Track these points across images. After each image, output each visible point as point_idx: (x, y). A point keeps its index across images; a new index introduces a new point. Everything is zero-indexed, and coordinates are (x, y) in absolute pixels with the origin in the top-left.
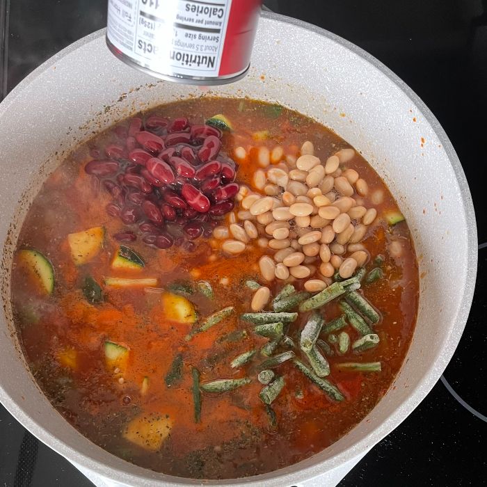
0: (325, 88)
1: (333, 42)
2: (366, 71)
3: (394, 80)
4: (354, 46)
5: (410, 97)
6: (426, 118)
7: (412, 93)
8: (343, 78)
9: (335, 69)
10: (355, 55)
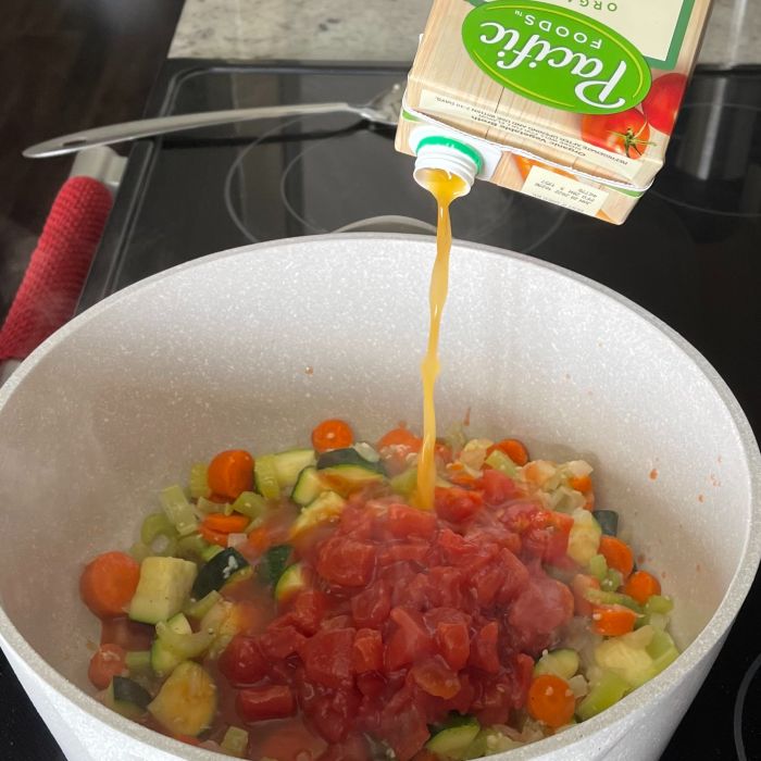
0: (551, 347)
8: (574, 326)
9: (562, 314)
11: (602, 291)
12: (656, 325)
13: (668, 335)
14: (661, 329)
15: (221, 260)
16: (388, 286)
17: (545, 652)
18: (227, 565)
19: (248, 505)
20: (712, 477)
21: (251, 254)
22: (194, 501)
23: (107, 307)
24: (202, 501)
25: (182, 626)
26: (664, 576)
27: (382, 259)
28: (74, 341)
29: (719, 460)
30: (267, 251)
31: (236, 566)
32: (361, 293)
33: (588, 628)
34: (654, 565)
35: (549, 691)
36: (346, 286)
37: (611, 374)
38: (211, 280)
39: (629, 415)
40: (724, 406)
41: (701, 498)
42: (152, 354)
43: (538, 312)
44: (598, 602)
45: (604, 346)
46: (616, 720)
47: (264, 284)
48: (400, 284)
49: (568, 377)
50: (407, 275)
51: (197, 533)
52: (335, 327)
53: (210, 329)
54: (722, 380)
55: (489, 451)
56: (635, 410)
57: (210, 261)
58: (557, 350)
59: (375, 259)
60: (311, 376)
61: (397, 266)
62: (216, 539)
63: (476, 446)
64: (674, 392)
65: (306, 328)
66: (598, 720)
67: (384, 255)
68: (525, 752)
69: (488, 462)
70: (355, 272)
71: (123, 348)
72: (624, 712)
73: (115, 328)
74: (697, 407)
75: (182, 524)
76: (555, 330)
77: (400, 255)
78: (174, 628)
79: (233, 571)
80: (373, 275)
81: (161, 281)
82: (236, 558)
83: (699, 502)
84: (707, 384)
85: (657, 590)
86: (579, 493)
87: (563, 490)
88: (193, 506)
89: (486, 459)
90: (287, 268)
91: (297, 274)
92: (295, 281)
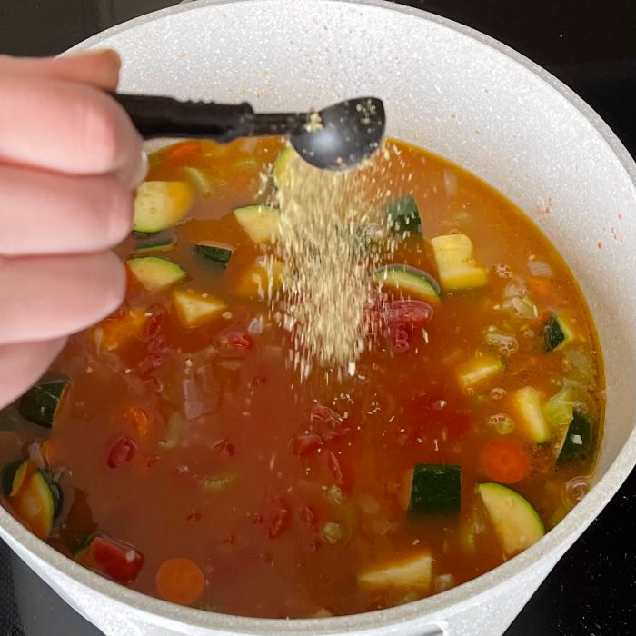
0: (435, 89)
1: (439, 26)
2: (489, 59)
3: (529, 68)
4: (469, 29)
5: (554, 87)
6: (581, 111)
7: (557, 81)
8: (458, 73)
9: (446, 61)
10: (471, 40)
11: (486, 42)
12: (545, 79)
13: (559, 90)
14: (551, 83)
16: (267, 41)
20: (612, 230)
27: (260, 17)
29: (619, 217)
32: (240, 50)
36: (225, 45)
37: (498, 117)
39: (518, 155)
40: (623, 169)
41: (600, 246)
43: (420, 58)
45: (490, 92)
46: (571, 533)
47: (145, 55)
48: (279, 39)
49: (453, 116)
50: (285, 30)
54: (618, 140)
56: (524, 152)
58: (441, 92)
59: (253, 18)
61: (275, 22)
64: (566, 143)
65: (188, 87)
66: (555, 535)
68: (494, 577)
72: (577, 524)
74: (593, 162)
76: (439, 76)
80: (252, 33)
83: (598, 249)
84: (604, 145)
90: (166, 37)
91: (176, 41)
92: (175, 48)
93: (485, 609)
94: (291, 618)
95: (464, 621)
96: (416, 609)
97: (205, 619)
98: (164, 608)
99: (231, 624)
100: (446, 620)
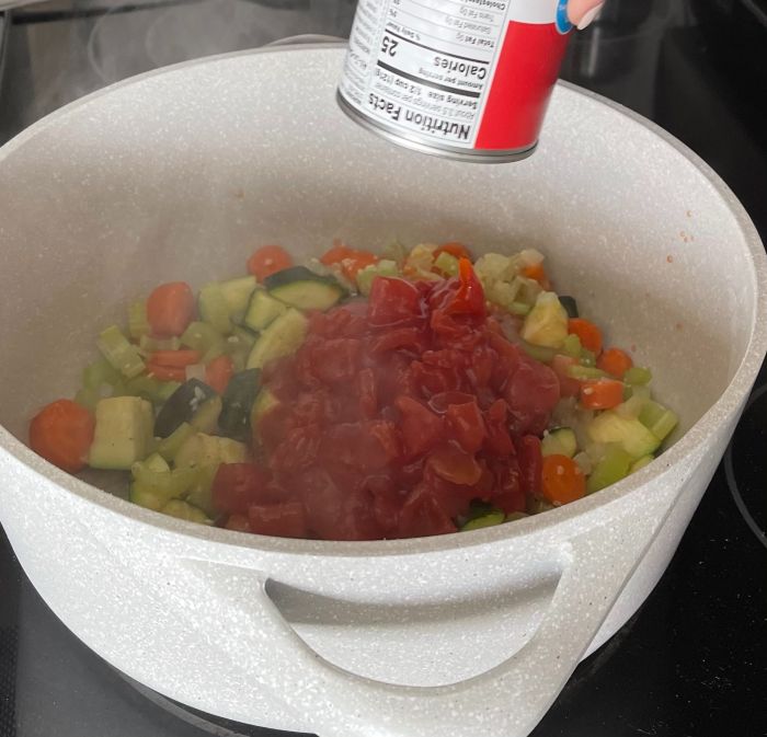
15: (150, 79)
16: (318, 98)
17: (546, 433)
18: (194, 396)
19: (198, 336)
20: (682, 234)
21: (180, 72)
22: (134, 341)
23: (40, 130)
24: (144, 340)
25: (159, 465)
26: (634, 349)
27: (311, 70)
28: (9, 166)
29: (688, 215)
30: (196, 68)
31: (204, 396)
32: (291, 107)
33: (576, 407)
34: (620, 341)
35: (560, 470)
36: (275, 101)
37: (554, 159)
38: (140, 100)
39: (576, 196)
40: (687, 161)
41: (669, 259)
42: (83, 183)
44: (585, 378)
47: (193, 103)
51: (146, 372)
52: (264, 146)
53: (140, 154)
55: (436, 254)
56: (582, 190)
57: (139, 80)
59: (304, 70)
60: (241, 200)
62: (171, 375)
63: (422, 250)
64: (625, 162)
65: (236, 149)
67: (313, 66)
69: (437, 264)
70: (284, 85)
71: (56, 176)
73: (48, 153)
74: (654, 171)
75: (128, 366)
77: (330, 65)
78: (151, 467)
79: (200, 403)
80: (303, 88)
81: (92, 103)
82: (201, 388)
83: (667, 264)
85: (630, 363)
86: (534, 281)
87: (520, 279)
88: (134, 346)
89: (433, 262)
90: (216, 85)
91: (226, 91)
92: (224, 99)
93: (612, 530)
94: (388, 539)
95: (590, 543)
96: (534, 522)
97: (285, 545)
98: (235, 537)
99: (317, 548)
100: (569, 540)
